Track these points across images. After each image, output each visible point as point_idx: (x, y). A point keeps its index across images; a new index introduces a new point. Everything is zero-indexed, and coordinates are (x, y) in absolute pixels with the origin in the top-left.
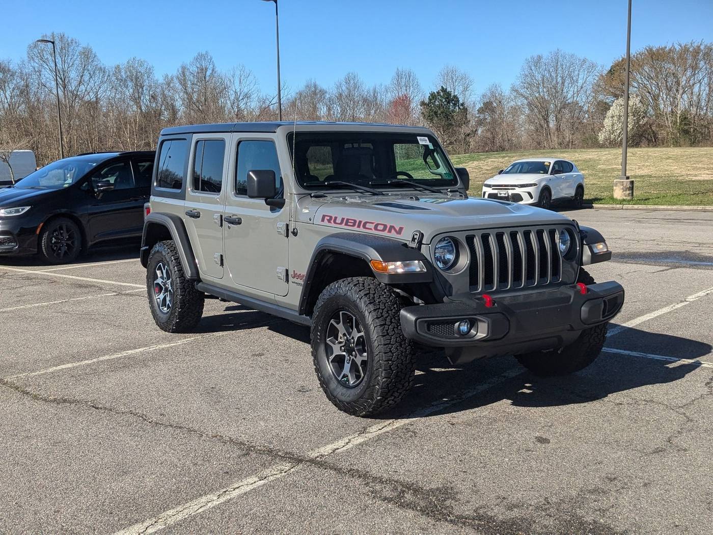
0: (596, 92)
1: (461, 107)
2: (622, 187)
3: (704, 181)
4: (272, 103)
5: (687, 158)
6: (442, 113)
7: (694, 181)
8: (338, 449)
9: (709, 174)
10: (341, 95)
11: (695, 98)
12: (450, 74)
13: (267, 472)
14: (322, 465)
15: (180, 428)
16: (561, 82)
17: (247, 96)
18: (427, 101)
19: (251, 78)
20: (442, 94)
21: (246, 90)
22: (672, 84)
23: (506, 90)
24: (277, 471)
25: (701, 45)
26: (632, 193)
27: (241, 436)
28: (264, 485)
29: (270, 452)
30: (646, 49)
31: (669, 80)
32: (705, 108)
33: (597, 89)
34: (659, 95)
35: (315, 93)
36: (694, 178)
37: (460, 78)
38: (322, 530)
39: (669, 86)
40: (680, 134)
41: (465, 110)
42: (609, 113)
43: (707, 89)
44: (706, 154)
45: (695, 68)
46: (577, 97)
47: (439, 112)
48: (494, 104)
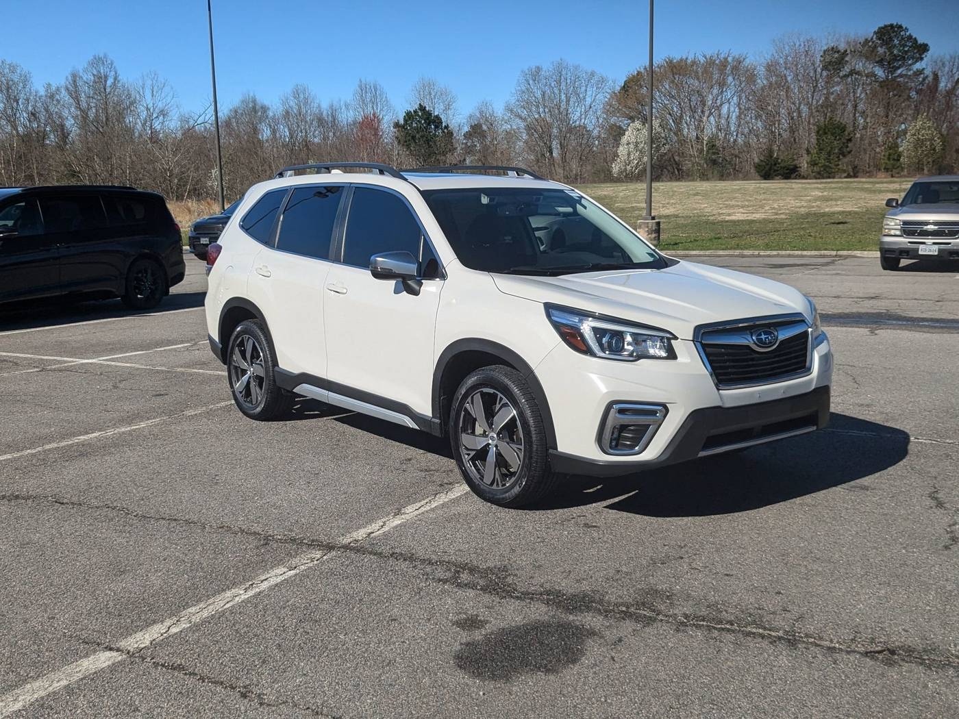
0: (607, 112)
1: (446, 131)
2: (647, 229)
3: (738, 221)
4: (198, 122)
5: (718, 194)
6: (422, 137)
7: (727, 221)
8: (373, 533)
9: (744, 213)
10: (287, 112)
11: (723, 121)
12: (427, 87)
13: (294, 562)
14: (358, 551)
15: (175, 520)
16: (565, 100)
17: (163, 113)
18: (402, 122)
19: (167, 89)
20: (420, 114)
21: (160, 105)
22: (696, 104)
23: (499, 110)
24: (308, 560)
25: (728, 56)
26: (659, 236)
27: (252, 526)
28: (296, 575)
29: (293, 540)
30: (666, 61)
31: (693, 98)
32: (735, 134)
33: (610, 110)
34: (681, 117)
35: (254, 110)
36: (728, 218)
37: (439, 93)
38: (376, 616)
39: (693, 107)
40: (707, 165)
41: (451, 134)
42: (624, 139)
43: (737, 110)
44: (740, 189)
45: (722, 84)
46: (585, 119)
47: (417, 136)
48: (485, 127)
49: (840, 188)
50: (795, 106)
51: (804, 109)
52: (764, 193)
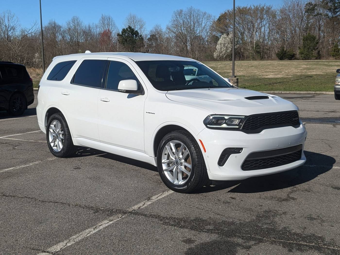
0: (211, 30)
1: (140, 37)
2: (232, 82)
3: (271, 78)
5: (261, 66)
6: (130, 40)
9: (273, 75)
10: (70, 29)
11: (262, 34)
16: (193, 25)
17: (13, 28)
18: (121, 33)
20: (129, 30)
22: (251, 27)
25: (264, 6)
26: (238, 85)
31: (249, 24)
32: (267, 40)
34: (244, 32)
35: (55, 27)
36: (266, 77)
37: (138, 21)
39: (249, 28)
40: (255, 54)
41: (142, 39)
42: (219, 42)
43: (268, 30)
44: (271, 64)
45: (262, 18)
46: (202, 33)
47: (128, 40)
48: (157, 36)
49: (314, 64)
50: (294, 28)
51: (297, 29)
52: (281, 66)
